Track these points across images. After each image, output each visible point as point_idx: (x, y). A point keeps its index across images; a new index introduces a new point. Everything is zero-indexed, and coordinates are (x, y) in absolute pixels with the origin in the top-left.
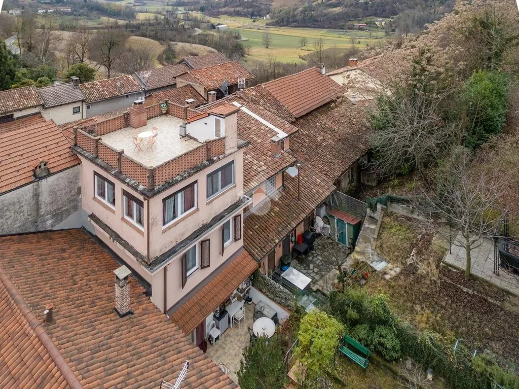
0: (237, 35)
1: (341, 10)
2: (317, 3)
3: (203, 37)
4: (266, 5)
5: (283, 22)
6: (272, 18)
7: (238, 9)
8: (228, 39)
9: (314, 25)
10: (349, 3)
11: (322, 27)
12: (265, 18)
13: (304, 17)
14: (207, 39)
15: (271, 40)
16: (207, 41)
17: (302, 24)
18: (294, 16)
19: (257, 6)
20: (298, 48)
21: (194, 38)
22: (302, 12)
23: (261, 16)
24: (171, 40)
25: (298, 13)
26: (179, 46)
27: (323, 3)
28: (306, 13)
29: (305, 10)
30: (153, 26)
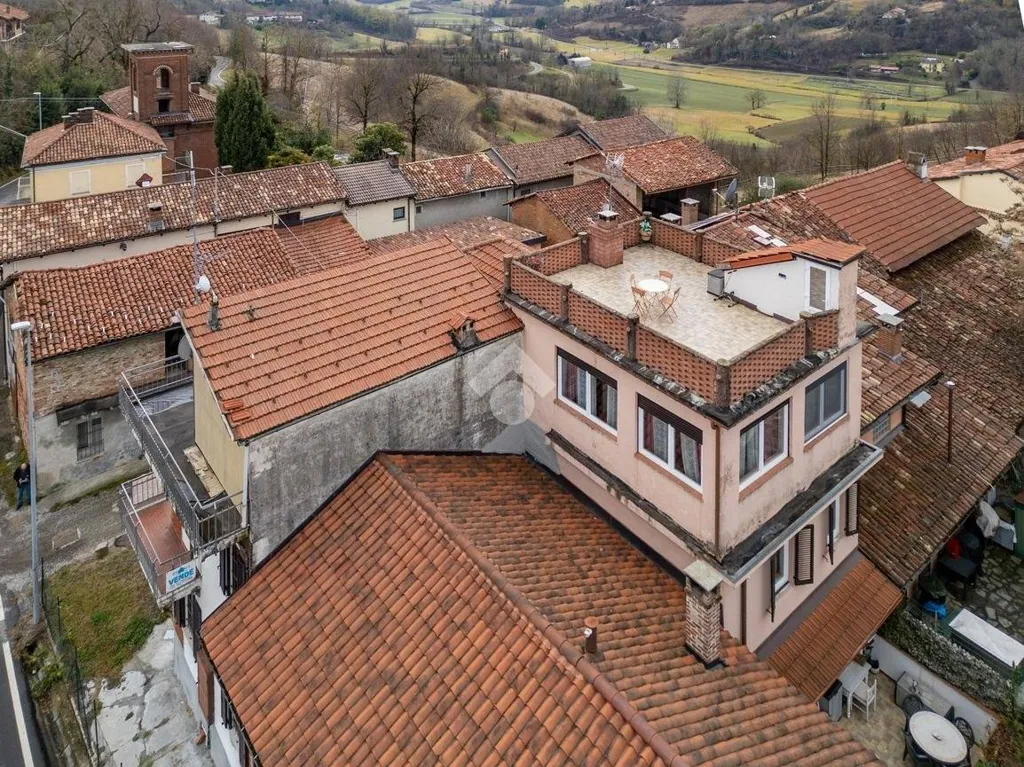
0: (613, 79)
1: (839, 35)
2: (783, 17)
3: (548, 81)
4: (671, 19)
5: (709, 54)
6: (684, 45)
7: (612, 25)
8: (599, 87)
9: (778, 64)
10: (858, 20)
11: (797, 70)
12: (669, 45)
13: (755, 47)
14: (557, 83)
15: (685, 92)
16: (556, 88)
17: (750, 62)
18: (733, 43)
19: (651, 20)
20: (746, 112)
21: (532, 80)
22: (750, 36)
23: (660, 41)
24: (490, 84)
25: (741, 39)
26: (506, 96)
27: (798, 18)
28: (760, 38)
29: (757, 32)
30: (452, 54)
